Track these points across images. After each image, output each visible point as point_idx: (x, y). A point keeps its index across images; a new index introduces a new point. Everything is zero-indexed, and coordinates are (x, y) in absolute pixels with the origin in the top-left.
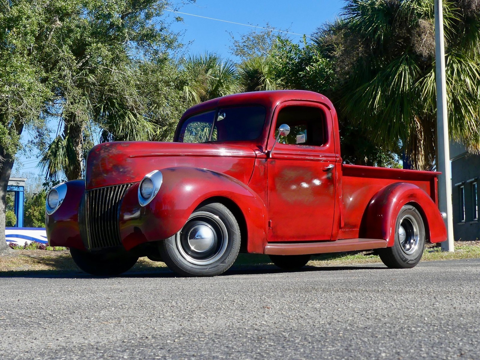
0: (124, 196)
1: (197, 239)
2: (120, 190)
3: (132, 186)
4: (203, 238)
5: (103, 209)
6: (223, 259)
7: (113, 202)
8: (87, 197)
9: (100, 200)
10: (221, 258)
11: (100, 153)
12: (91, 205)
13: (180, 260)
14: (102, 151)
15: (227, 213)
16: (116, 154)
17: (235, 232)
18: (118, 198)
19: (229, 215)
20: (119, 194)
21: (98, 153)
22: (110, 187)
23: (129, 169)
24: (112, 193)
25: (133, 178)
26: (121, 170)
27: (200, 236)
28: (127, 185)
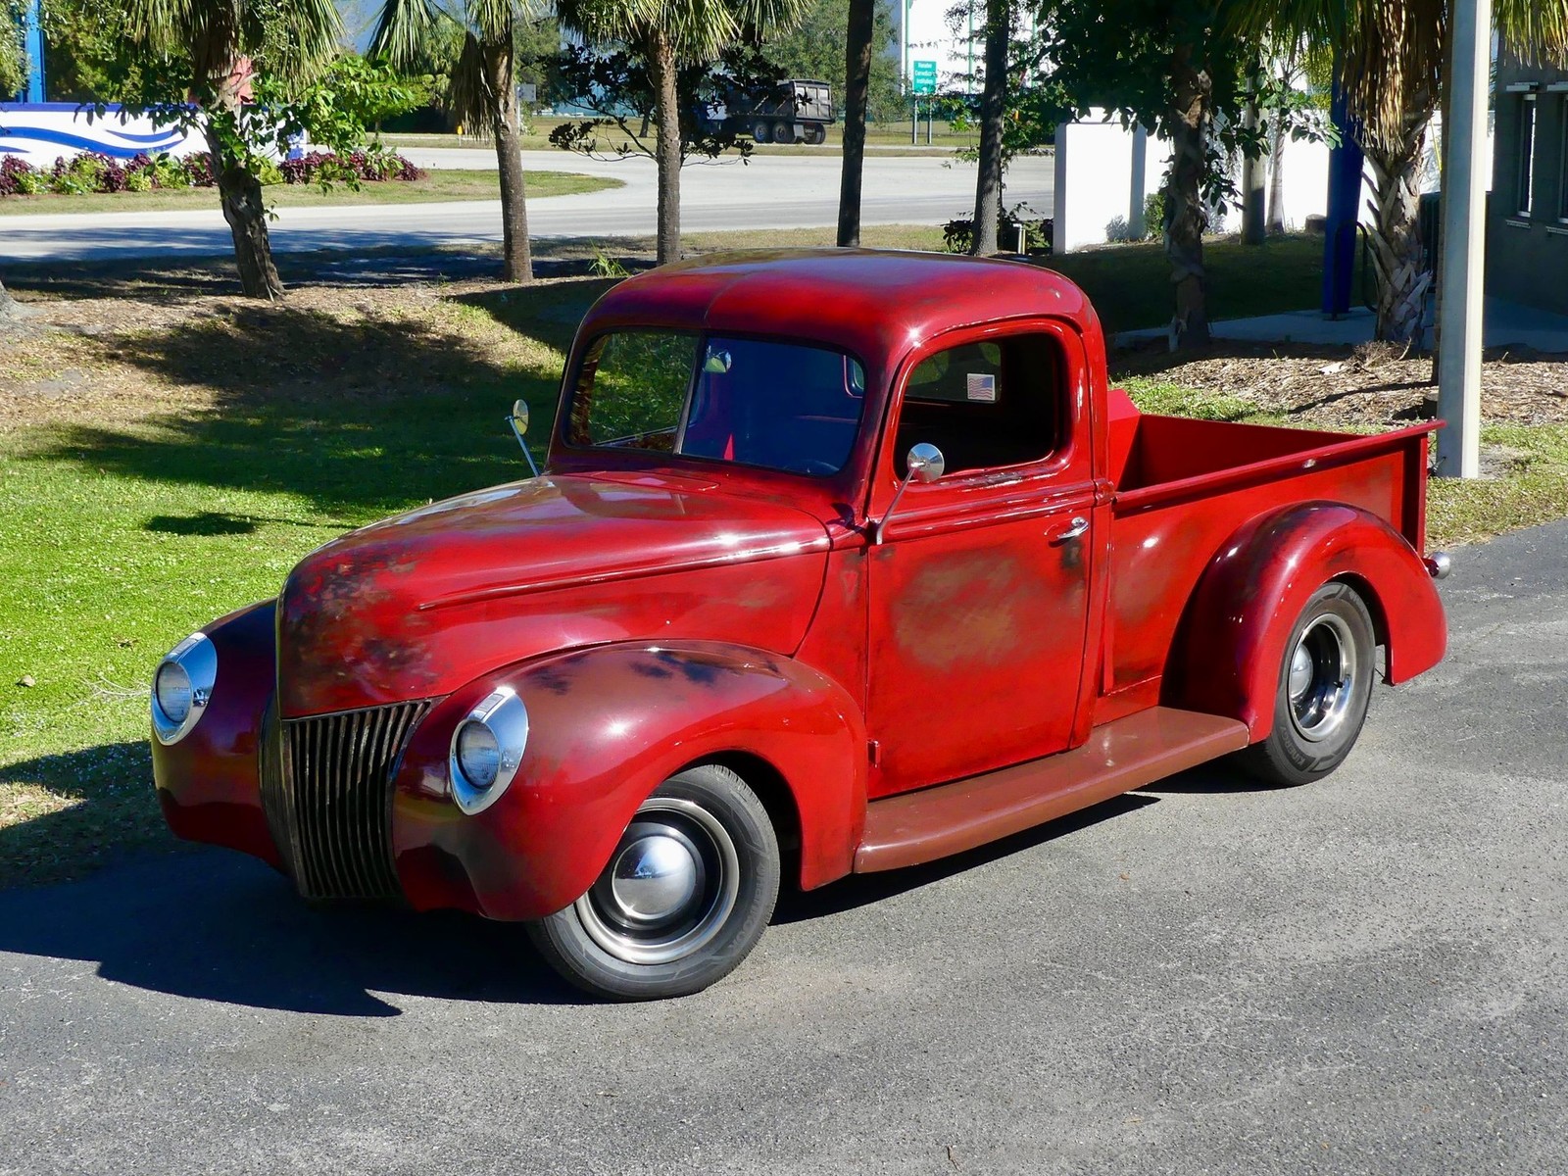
0: (404, 746)
1: (640, 877)
2: (390, 723)
3: (428, 711)
4: (659, 876)
5: (338, 786)
6: (723, 942)
7: (371, 764)
8: (286, 746)
9: (329, 756)
10: (717, 937)
11: (320, 601)
12: (299, 767)
13: (589, 956)
14: (328, 595)
15: (737, 796)
16: (373, 602)
17: (762, 854)
18: (385, 751)
19: (742, 801)
20: (387, 736)
21: (315, 599)
22: (360, 713)
23: (416, 650)
24: (366, 732)
25: (432, 681)
26: (392, 655)
27: (649, 868)
28: (414, 707)
